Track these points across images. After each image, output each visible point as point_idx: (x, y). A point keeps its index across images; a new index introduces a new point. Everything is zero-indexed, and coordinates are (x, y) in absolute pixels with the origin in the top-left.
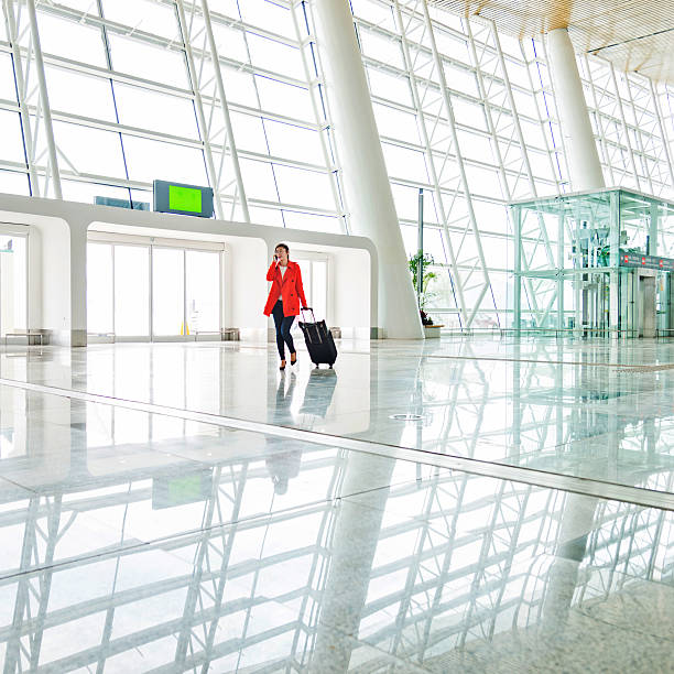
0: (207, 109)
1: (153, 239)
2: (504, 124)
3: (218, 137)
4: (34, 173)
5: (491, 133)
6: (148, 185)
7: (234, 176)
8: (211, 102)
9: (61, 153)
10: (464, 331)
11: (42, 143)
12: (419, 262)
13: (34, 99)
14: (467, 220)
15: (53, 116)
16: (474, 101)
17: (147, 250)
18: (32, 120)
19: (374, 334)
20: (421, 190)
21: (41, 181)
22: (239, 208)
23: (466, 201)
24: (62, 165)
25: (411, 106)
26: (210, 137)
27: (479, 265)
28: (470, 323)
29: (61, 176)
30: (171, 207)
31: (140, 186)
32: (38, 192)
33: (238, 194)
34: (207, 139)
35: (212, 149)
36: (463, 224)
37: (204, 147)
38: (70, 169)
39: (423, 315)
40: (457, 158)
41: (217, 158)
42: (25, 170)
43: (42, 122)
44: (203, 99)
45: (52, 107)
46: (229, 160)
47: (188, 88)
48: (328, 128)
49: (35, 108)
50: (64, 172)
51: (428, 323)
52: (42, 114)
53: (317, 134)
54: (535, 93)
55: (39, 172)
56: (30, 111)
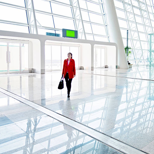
0: (75, 10)
1: (62, 44)
2: (145, 14)
3: (78, 17)
4: (30, 26)
5: (142, 16)
6: (61, 29)
7: (82, 27)
8: (76, 8)
9: (37, 21)
10: (137, 65)
11: (32, 18)
12: (127, 48)
13: (30, 6)
14: (137, 38)
15: (35, 11)
16: (138, 8)
17: (60, 47)
18: (30, 12)
19: (117, 67)
20: (127, 31)
21: (32, 29)
22: (83, 35)
23: (137, 33)
24: (38, 24)
25: (124, 9)
26: (76, 17)
27: (141, 49)
28: (138, 63)
29: (37, 27)
30: (67, 36)
31: (58, 30)
32: (31, 32)
33: (83, 32)
34: (75, 17)
35: (76, 20)
36: (136, 39)
37: (74, 19)
38: (40, 25)
39: (128, 62)
40: (135, 23)
41: (77, 22)
42: (28, 25)
43: (32, 13)
44: (74, 7)
45: (35, 9)
46: (81, 23)
47: (70, 4)
48: (104, 15)
49: (30, 9)
50: (38, 26)
51: (129, 64)
52: (32, 10)
53: (101, 16)
54: (151, 6)
55: (31, 26)
56: (29, 10)
